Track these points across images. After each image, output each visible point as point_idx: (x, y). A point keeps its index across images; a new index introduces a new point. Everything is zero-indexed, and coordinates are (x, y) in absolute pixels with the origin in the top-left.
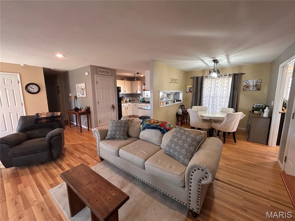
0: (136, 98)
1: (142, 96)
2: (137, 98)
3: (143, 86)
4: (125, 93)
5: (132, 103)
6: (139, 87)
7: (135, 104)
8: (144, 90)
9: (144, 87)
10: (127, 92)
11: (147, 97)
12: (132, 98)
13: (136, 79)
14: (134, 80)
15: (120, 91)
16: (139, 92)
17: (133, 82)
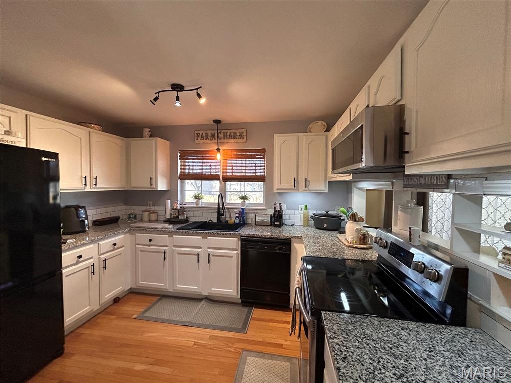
0: (144, 208)
1: (174, 199)
2: (152, 208)
3: (179, 161)
4: (88, 189)
5: (132, 231)
6: (162, 164)
7: (144, 237)
8: (184, 177)
9: (183, 166)
10: (103, 185)
11: (197, 203)
12: (124, 207)
13: (146, 131)
14: (140, 135)
15: (56, 178)
16: (162, 185)
17: (135, 142)
